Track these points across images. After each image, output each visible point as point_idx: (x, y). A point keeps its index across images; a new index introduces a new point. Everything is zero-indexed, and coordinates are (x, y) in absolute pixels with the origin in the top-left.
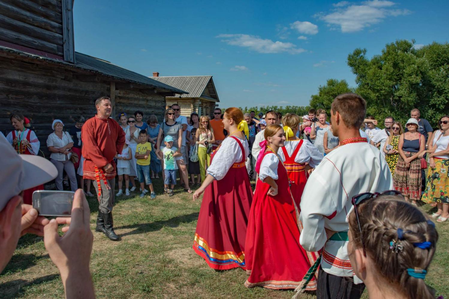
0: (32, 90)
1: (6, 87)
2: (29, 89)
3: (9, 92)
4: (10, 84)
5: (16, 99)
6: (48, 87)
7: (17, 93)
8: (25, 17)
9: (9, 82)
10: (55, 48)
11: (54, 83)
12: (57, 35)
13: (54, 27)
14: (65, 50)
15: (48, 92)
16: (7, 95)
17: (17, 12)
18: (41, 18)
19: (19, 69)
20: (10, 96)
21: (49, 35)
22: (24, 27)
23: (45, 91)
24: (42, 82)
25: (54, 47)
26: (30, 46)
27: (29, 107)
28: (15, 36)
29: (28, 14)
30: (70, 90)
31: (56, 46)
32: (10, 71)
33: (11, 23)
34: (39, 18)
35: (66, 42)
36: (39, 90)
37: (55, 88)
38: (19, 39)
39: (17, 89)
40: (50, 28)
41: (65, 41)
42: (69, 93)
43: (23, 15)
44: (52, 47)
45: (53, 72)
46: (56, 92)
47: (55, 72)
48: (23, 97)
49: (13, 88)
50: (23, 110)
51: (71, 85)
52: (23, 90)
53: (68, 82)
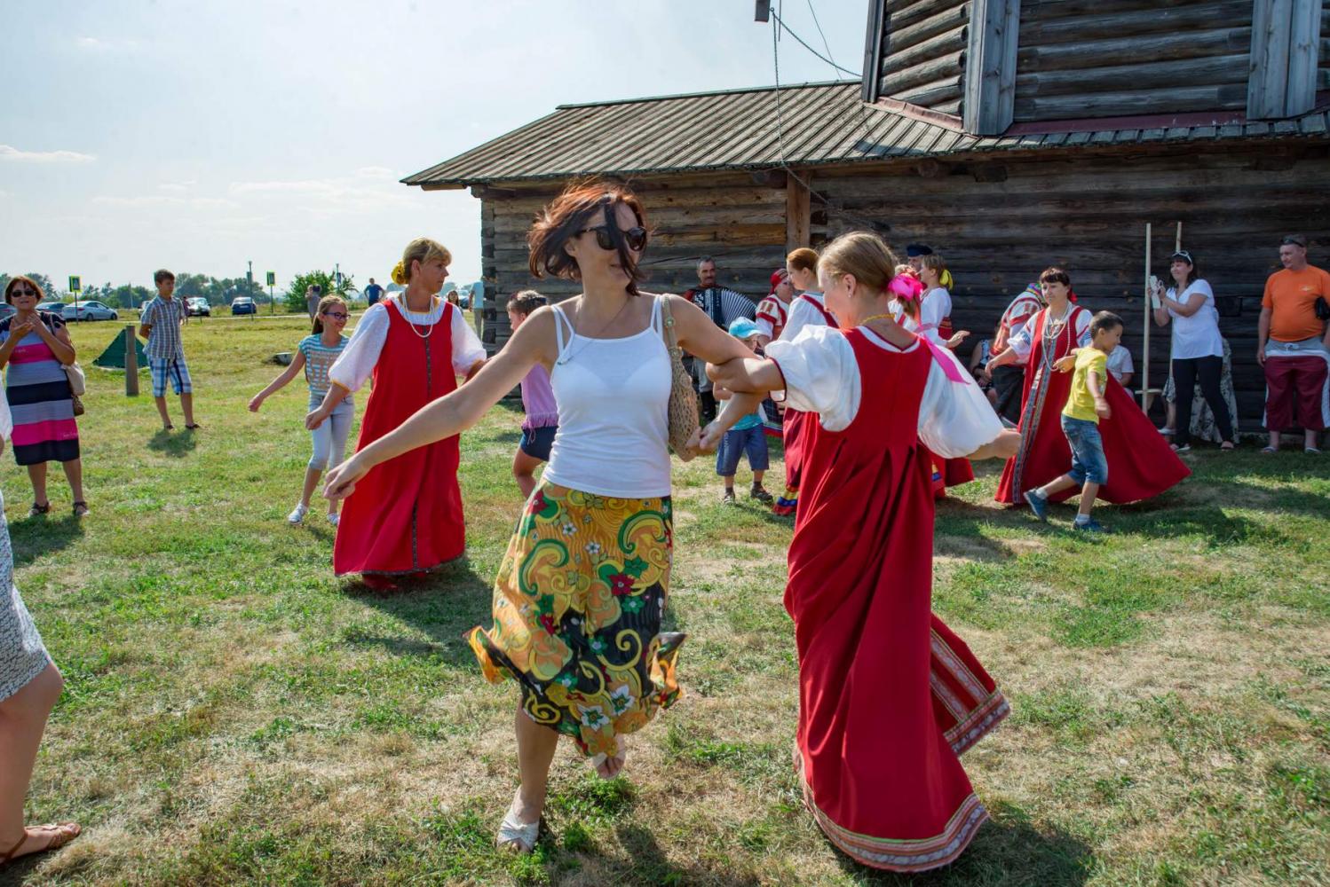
0: (1131, 208)
1: (1060, 211)
2: (1123, 208)
3: (1070, 219)
4: (1070, 204)
5: (1085, 232)
6: (1187, 196)
7: (1089, 219)
8: (1115, 54)
9: (1066, 200)
10: (1216, 96)
11: (1214, 183)
12: (1227, 59)
13: (1211, 45)
14: (1251, 90)
15: (1189, 208)
16: (1062, 227)
17: (1093, 52)
18: (1165, 39)
19: (1091, 169)
20: (1071, 228)
21: (1189, 70)
22: (1108, 76)
23: (1175, 206)
24: (1171, 186)
25: (1213, 93)
26: (1129, 113)
27: (1119, 248)
28: (1083, 103)
29: (1124, 44)
30: (1276, 192)
31: (1215, 89)
32: (1073, 176)
33: (1078, 79)
34: (1155, 41)
35: (1257, 68)
36: (1155, 207)
37: (1219, 193)
38: (1093, 106)
39: (1091, 211)
40: (1199, 52)
41: (1255, 66)
42: (1276, 203)
43: (1109, 51)
44: (1200, 96)
45: (1200, 156)
46: (1218, 204)
47: (1209, 156)
48: (1105, 226)
49: (1079, 211)
50: (1104, 255)
51: (1288, 178)
52: (1104, 211)
53: (1272, 173)
